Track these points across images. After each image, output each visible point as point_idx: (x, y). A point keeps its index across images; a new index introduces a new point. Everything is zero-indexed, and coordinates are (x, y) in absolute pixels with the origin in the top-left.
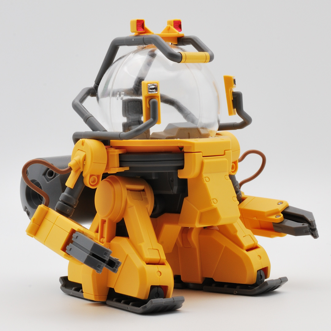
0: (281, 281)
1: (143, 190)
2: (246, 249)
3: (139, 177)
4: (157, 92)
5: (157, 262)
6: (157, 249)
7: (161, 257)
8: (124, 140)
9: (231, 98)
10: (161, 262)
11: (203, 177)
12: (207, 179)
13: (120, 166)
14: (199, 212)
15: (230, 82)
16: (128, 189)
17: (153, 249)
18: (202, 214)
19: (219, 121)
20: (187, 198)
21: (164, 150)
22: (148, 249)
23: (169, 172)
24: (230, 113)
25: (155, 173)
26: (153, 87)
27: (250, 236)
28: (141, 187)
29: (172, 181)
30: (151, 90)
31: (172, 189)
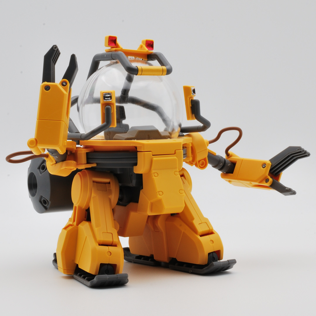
0: (228, 263)
1: (109, 183)
2: (200, 235)
3: (109, 171)
4: (111, 100)
5: (110, 244)
6: (111, 233)
7: (114, 240)
8: (85, 141)
9: (190, 105)
10: (114, 244)
11: (152, 173)
12: (156, 175)
13: (88, 163)
14: (149, 202)
15: (189, 91)
16: (94, 182)
17: (107, 232)
18: (152, 204)
19: (180, 126)
20: (142, 190)
21: (122, 149)
22: (103, 232)
23: (129, 168)
24: (188, 118)
25: (120, 168)
26: (109, 95)
27: (206, 223)
28: (107, 180)
29: (132, 176)
30: (106, 98)
31: (132, 182)
